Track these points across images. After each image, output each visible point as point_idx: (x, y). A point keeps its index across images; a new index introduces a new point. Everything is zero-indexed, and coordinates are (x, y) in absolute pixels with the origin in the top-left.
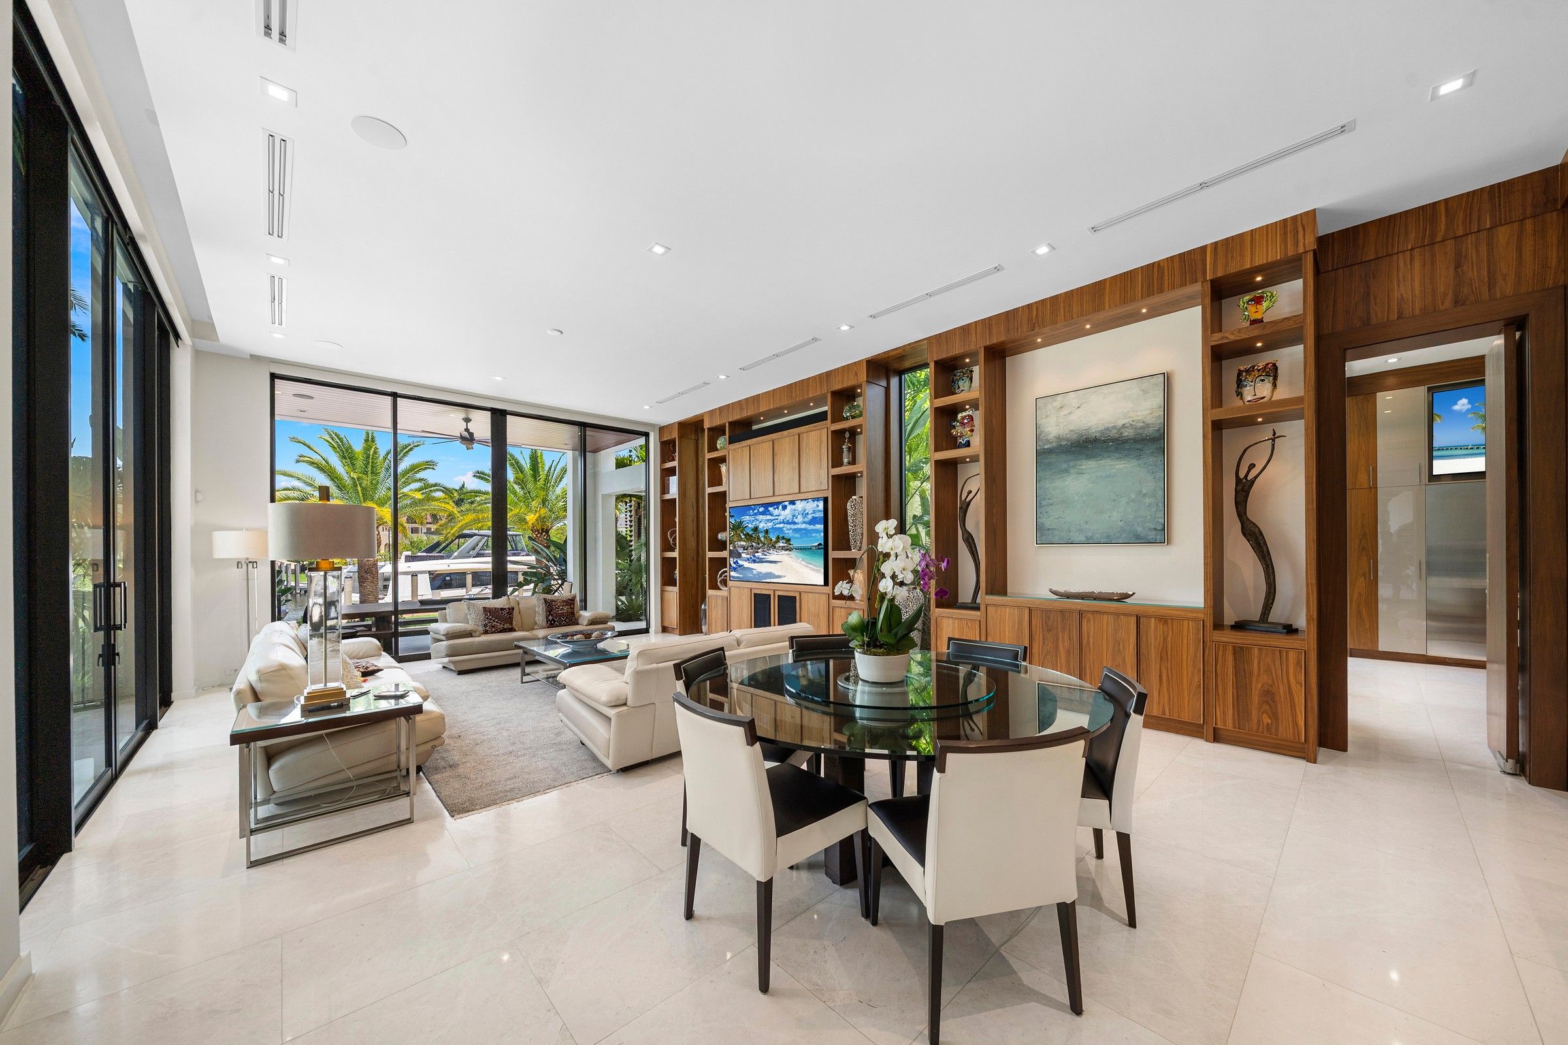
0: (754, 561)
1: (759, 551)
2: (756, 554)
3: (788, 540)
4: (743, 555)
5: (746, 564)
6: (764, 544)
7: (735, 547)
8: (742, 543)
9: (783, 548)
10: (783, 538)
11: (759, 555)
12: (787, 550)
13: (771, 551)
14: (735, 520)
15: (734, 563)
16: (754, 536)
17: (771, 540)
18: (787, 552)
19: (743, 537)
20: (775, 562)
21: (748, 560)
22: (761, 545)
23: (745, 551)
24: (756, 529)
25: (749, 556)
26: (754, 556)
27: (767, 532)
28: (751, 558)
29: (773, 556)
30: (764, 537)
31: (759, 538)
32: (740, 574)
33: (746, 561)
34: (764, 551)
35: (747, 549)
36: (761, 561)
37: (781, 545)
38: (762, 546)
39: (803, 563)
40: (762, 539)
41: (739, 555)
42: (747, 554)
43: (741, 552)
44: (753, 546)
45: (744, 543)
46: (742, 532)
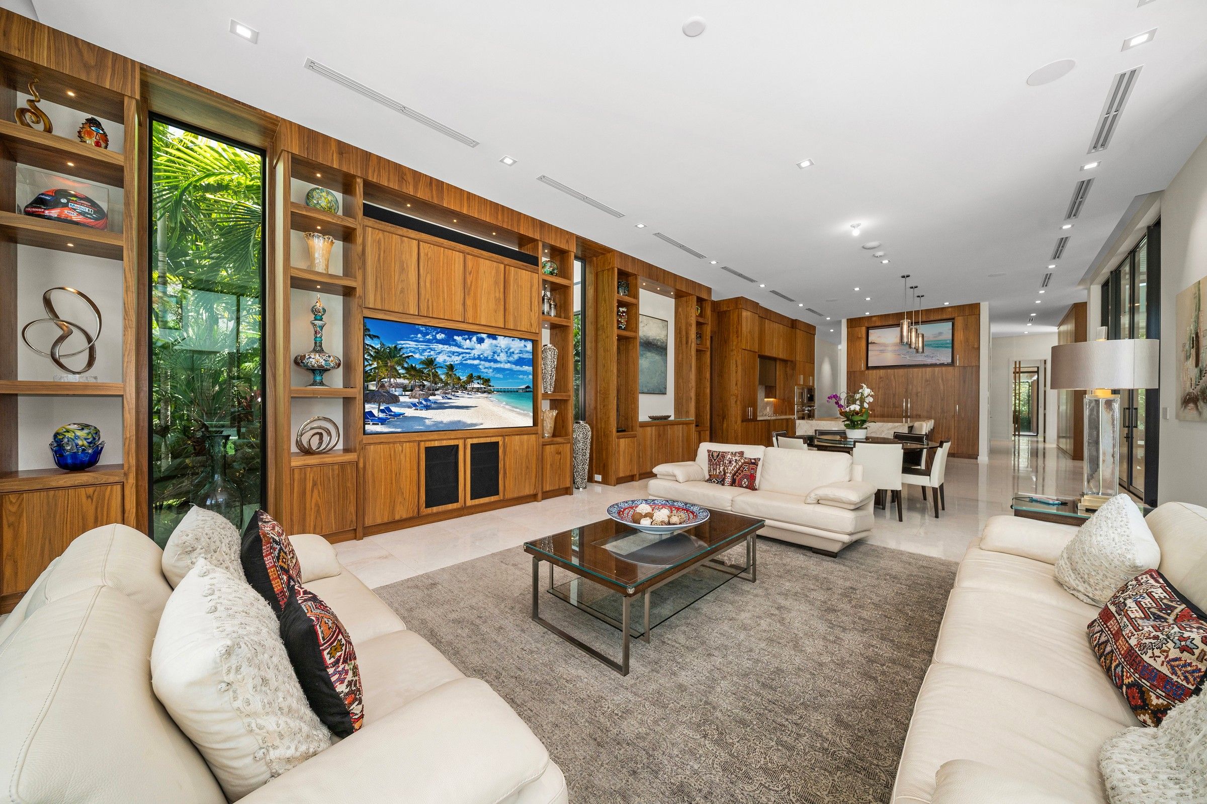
0: (427, 408)
1: (436, 392)
2: (431, 398)
3: (487, 381)
4: (402, 399)
5: (410, 412)
6: (446, 384)
7: (383, 386)
8: (400, 381)
9: (478, 390)
10: (479, 378)
11: (438, 398)
12: (485, 392)
13: (459, 393)
14: (382, 345)
15: (382, 411)
16: (425, 371)
17: (459, 379)
18: (485, 395)
19: (401, 371)
20: (467, 407)
21: (415, 405)
22: (440, 385)
23: (407, 393)
24: (430, 362)
25: (416, 400)
26: (427, 400)
27: (451, 367)
28: (421, 403)
29: (463, 399)
30: (447, 374)
31: (436, 375)
32: (396, 428)
33: (409, 407)
34: (446, 393)
35: (411, 390)
36: (441, 407)
37: (476, 386)
38: (443, 387)
39: (507, 407)
40: (443, 377)
41: (395, 400)
42: (411, 397)
43: (397, 393)
44: (424, 386)
45: (406, 382)
46: (399, 363)
